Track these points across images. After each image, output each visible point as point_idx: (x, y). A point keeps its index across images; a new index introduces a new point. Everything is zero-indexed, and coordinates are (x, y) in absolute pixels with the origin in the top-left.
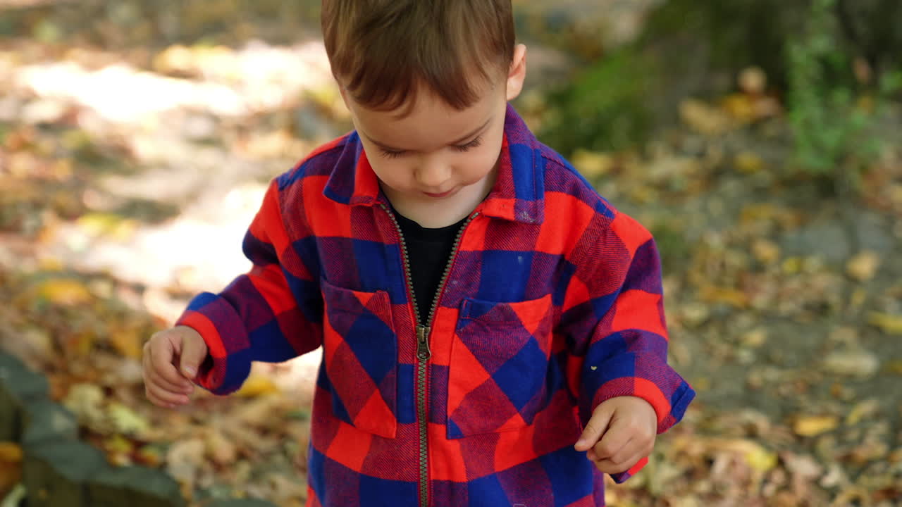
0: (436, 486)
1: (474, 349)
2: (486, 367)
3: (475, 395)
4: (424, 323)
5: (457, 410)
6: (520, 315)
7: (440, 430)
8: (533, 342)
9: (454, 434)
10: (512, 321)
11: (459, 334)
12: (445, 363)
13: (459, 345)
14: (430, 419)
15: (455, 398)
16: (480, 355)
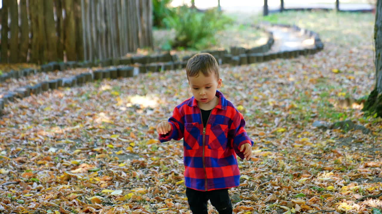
0: (205, 158)
1: (214, 133)
2: (216, 137)
3: (214, 141)
4: (205, 127)
5: (210, 144)
6: (222, 127)
7: (207, 147)
8: (223, 133)
9: (209, 148)
10: (220, 128)
11: (211, 130)
12: (208, 135)
13: (211, 131)
14: (205, 145)
15: (210, 141)
16: (215, 134)
